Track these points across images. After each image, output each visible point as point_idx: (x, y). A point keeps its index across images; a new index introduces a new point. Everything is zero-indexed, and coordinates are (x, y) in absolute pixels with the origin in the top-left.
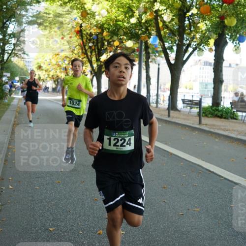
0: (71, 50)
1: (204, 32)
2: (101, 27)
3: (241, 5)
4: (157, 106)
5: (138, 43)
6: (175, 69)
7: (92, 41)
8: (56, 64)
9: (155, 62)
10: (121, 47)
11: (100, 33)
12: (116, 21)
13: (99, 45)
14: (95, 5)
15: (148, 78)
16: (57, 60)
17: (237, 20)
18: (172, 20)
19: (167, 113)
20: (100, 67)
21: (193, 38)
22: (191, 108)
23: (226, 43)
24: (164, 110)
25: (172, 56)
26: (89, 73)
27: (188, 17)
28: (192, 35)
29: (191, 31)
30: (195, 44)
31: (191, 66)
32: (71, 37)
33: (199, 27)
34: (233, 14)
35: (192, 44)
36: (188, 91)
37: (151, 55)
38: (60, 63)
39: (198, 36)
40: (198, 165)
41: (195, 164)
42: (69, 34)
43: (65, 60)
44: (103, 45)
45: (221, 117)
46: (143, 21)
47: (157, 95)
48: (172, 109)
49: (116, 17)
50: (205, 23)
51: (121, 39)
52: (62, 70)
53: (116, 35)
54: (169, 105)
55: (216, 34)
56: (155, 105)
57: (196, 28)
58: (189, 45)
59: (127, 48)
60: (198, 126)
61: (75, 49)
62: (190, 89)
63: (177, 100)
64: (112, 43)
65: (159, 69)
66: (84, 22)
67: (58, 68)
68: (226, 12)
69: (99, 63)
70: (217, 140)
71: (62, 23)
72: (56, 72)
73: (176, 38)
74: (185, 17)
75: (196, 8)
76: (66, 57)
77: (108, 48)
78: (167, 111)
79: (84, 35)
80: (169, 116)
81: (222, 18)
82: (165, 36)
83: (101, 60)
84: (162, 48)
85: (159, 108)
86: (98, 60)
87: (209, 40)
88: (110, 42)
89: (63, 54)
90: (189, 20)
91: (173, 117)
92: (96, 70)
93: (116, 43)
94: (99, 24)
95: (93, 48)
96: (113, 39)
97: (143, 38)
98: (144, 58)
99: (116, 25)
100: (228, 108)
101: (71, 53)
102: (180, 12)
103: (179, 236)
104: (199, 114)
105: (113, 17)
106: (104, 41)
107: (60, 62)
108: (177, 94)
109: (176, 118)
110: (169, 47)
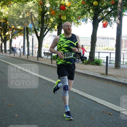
1: (52, 22)
3: (68, 11)
4: (32, 56)
6: (40, 39)
7: (1, 26)
9: (32, 35)
10: (15, 29)
11: (5, 22)
13: (5, 27)
14: (2, 9)
15: (28, 43)
17: (66, 17)
18: (39, 17)
20: (5, 38)
21: (48, 25)
22: (48, 56)
24: (35, 57)
27: (45, 15)
29: (47, 22)
30: (49, 27)
31: (48, 37)
33: (50, 20)
34: (65, 15)
36: (46, 48)
37: (29, 32)
39: (50, 24)
40: (51, 82)
41: (50, 82)
47: (32, 50)
48: (39, 57)
50: (53, 19)
54: (38, 55)
55: (58, 23)
56: (31, 55)
57: (49, 21)
58: (46, 28)
59: (18, 29)
60: (51, 65)
62: (47, 48)
63: (41, 53)
65: (33, 39)
68: (62, 13)
69: (5, 36)
73: (40, 25)
74: (44, 16)
75: (49, 12)
78: (37, 58)
80: (38, 60)
81: (60, 16)
83: (6, 34)
84: (34, 29)
86: (4, 34)
87: (55, 26)
90: (46, 17)
91: (40, 61)
93: (13, 27)
94: (5, 18)
95: (2, 29)
98: (26, 34)
102: (42, 13)
103: (43, 115)
104: (51, 59)
106: (7, 26)
108: (41, 50)
109: (41, 61)
110: (37, 29)
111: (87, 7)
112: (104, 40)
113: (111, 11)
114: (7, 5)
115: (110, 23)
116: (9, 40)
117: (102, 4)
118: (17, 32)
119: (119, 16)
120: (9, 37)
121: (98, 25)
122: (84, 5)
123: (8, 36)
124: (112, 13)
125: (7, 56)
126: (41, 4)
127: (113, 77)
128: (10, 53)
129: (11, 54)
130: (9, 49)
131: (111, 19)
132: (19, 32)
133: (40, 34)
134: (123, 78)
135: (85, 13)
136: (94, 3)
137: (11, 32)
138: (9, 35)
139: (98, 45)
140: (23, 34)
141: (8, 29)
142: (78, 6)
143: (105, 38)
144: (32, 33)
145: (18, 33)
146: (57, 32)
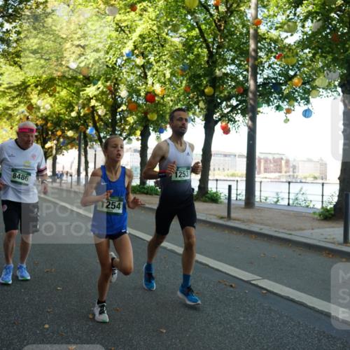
1: (132, 124)
2: (45, 119)
3: (160, 104)
12: (59, 114)
14: (40, 101)
15: (87, 162)
17: (157, 116)
18: (106, 114)
23: (150, 134)
29: (121, 123)
33: (128, 120)
34: (154, 111)
37: (89, 143)
39: (127, 127)
44: (47, 134)
45: (147, 193)
46: (82, 115)
49: (58, 111)
50: (133, 118)
55: (142, 127)
57: (126, 121)
65: (95, 155)
66: (30, 114)
68: (149, 108)
70: (143, 212)
71: (11, 115)
74: (117, 113)
75: (126, 105)
81: (146, 113)
87: (136, 131)
90: (120, 114)
93: (59, 133)
94: (44, 116)
98: (83, 146)
99: (58, 118)
100: (152, 186)
102: (112, 108)
105: (56, 110)
111: (193, 97)
112: (227, 158)
113: (238, 105)
114: (49, 93)
115: (236, 126)
117: (221, 92)
118: (66, 142)
119: (250, 114)
120: (52, 151)
121: (214, 130)
122: (189, 93)
123: (50, 150)
124: (239, 109)
126: (111, 91)
127: (239, 222)
131: (237, 118)
134: (258, 223)
135: (191, 109)
136: (206, 90)
137: (55, 142)
138: (51, 147)
139: (217, 169)
140: (77, 147)
142: (178, 96)
143: (230, 155)
146: (140, 142)
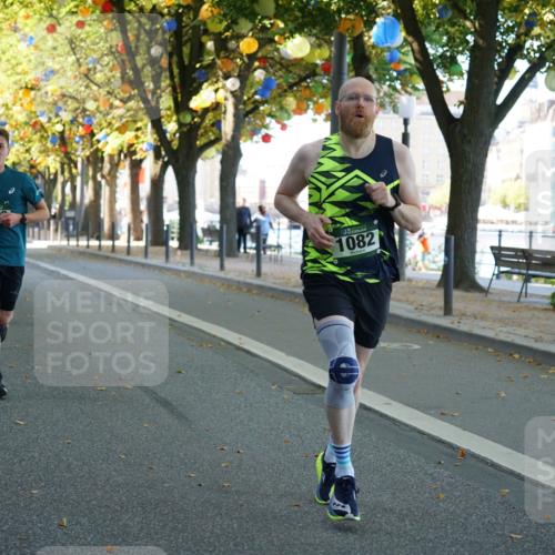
0: (83, 69)
5: (329, 43)
6: (467, 139)
8: (26, 123)
9: (395, 110)
10: (264, 59)
11: (188, 7)
13: (186, 50)
16: (33, 109)
19: (438, 299)
20: (189, 133)
21: (530, 25)
22: (527, 279)
24: (425, 288)
25: (456, 90)
26: (150, 156)
28: (527, 11)
30: (536, 44)
31: (521, 124)
32: (80, 24)
35: (527, 45)
36: (510, 214)
38: (43, 120)
42: (73, 13)
43: (60, 109)
48: (457, 286)
51: (264, 28)
52: (49, 145)
53: (246, 17)
54: (446, 268)
58: (516, 51)
59: (287, 65)
61: (99, 67)
62: (518, 208)
63: (473, 252)
64: (232, 44)
67: (36, 137)
69: (188, 119)
72: (28, 151)
73: (468, 24)
76: (64, 96)
77: (219, 62)
78: (441, 292)
79: (129, 17)
80: (448, 310)
82: (428, 15)
84: (416, 59)
85: (410, 280)
86: (181, 106)
88: (226, 40)
89: (52, 87)
92: (175, 145)
95: (164, 62)
96: (235, 28)
97: (348, 25)
101: (83, 82)
106: (204, 38)
107: (43, 114)
108: (474, 229)
110: (442, 56)
116: (219, 146)
125: (201, 277)
128: (220, 254)
129: (230, 263)
130: (217, 217)
132: (291, 87)
133: (462, 98)
141: (212, 65)
144: (395, 89)
145: (283, 94)
